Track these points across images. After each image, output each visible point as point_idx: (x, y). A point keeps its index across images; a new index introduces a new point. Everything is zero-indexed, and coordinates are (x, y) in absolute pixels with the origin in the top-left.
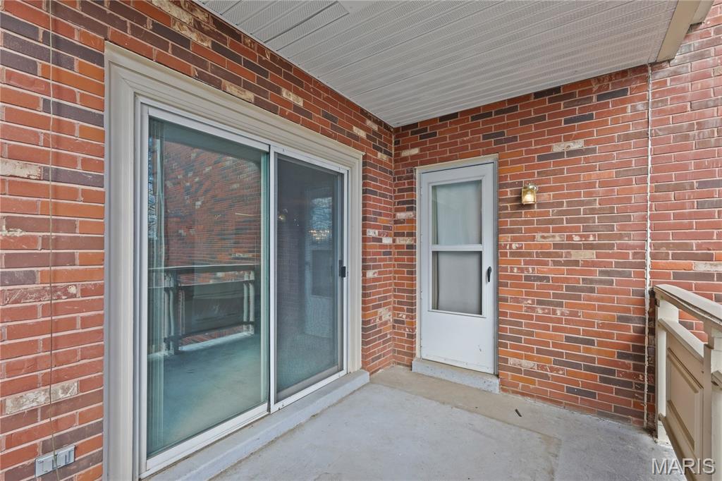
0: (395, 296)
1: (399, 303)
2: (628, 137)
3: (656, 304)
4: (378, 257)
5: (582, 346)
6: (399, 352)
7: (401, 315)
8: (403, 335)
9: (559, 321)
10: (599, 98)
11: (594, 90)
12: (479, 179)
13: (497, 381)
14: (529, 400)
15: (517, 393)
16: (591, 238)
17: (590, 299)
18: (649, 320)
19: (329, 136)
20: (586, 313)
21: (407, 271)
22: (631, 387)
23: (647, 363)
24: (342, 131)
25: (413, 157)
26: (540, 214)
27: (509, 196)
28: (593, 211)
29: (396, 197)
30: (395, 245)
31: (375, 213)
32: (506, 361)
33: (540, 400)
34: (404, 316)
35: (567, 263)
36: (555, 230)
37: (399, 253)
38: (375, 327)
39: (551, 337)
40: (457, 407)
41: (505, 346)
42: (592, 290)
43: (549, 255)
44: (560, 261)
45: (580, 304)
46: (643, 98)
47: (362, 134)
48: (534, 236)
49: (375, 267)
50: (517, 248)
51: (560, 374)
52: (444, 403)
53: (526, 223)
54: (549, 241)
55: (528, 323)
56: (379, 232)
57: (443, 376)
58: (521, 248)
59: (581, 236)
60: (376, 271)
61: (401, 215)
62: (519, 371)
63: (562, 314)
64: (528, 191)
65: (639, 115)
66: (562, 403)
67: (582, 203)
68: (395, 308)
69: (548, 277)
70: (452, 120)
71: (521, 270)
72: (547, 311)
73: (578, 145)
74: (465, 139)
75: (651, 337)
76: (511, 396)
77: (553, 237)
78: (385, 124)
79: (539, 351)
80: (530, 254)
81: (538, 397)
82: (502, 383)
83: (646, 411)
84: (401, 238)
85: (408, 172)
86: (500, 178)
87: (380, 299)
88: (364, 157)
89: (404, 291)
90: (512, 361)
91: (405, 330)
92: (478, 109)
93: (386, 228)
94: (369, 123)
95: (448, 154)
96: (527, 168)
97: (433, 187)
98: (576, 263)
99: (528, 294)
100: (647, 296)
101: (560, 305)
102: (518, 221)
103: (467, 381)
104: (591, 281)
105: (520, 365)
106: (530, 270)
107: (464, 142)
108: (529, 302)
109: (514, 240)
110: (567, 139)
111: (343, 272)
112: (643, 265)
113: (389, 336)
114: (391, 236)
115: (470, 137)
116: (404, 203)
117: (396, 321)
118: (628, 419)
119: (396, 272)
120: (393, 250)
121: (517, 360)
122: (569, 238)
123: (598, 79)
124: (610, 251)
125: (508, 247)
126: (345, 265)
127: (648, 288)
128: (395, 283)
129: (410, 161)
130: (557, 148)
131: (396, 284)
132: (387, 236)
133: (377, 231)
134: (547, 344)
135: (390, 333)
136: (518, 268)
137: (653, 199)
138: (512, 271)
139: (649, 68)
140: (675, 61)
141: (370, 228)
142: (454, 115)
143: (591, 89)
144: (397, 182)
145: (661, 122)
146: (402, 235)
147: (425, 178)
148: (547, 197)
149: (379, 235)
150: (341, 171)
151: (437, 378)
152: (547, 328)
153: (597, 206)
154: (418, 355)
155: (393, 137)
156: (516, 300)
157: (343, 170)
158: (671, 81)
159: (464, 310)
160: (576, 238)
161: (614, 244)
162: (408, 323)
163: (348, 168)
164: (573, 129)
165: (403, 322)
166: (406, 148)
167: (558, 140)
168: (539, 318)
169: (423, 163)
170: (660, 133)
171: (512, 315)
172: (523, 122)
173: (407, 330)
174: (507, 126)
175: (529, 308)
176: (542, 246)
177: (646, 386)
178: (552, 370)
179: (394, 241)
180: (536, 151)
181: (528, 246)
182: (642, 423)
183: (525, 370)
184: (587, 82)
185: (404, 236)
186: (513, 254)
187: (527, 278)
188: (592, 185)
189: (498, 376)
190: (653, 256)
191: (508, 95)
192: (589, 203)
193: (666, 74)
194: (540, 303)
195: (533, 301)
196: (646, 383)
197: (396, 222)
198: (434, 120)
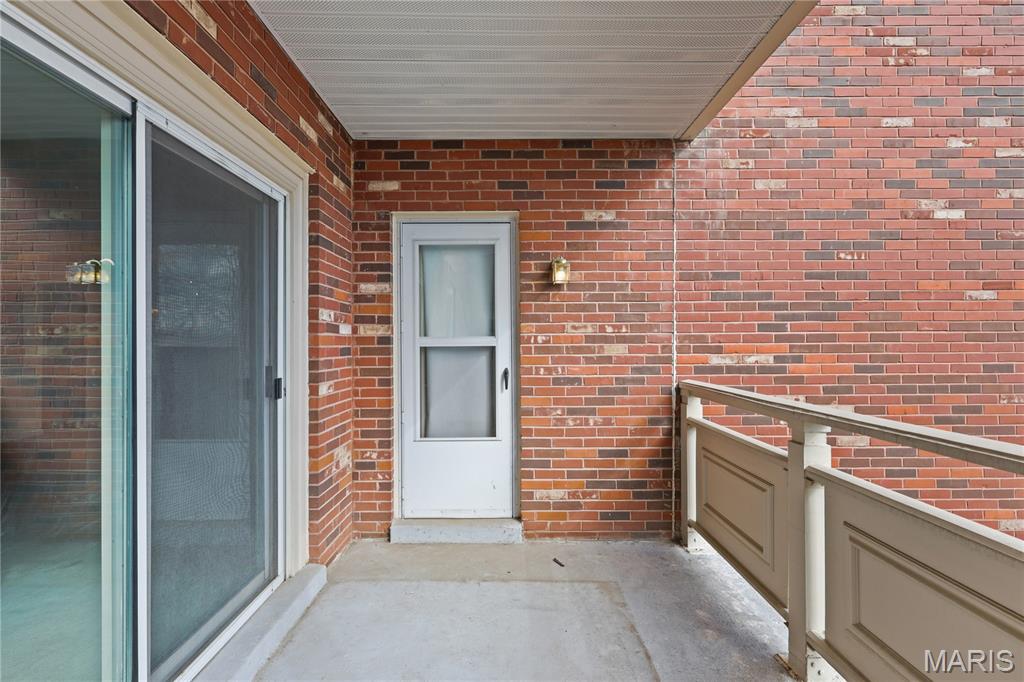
0: (357, 424)
1: (365, 434)
2: (656, 216)
3: (681, 401)
4: (334, 358)
5: (615, 459)
6: (365, 517)
7: (368, 455)
8: (372, 486)
9: (592, 432)
10: (632, 165)
11: (626, 154)
12: (492, 243)
13: (518, 526)
14: (559, 541)
15: (545, 535)
16: (624, 330)
17: (623, 402)
18: (676, 419)
19: (263, 121)
20: (620, 419)
21: (379, 380)
22: (661, 497)
23: (674, 467)
24: (282, 118)
25: (389, 194)
26: (571, 298)
27: (533, 271)
28: (625, 297)
29: (358, 257)
30: (357, 338)
31: (330, 281)
32: (530, 495)
33: (572, 538)
34: (374, 456)
35: (601, 360)
36: (588, 319)
37: (364, 351)
38: (330, 481)
39: (583, 454)
40: (484, 581)
41: (529, 475)
42: (624, 391)
43: (579, 350)
44: (592, 358)
45: (613, 409)
46: (668, 176)
47: (312, 134)
48: (564, 326)
49: (331, 376)
50: (544, 342)
51: (594, 499)
52: (464, 581)
53: (555, 308)
54: (580, 333)
55: (558, 440)
56: (335, 314)
57: (443, 539)
58: (548, 342)
59: (614, 327)
60: (332, 382)
61: (368, 288)
62: (546, 505)
63: (595, 424)
64: (560, 267)
65: (665, 194)
66: (595, 534)
67: (614, 287)
68: (356, 444)
69: (580, 379)
70: (454, 150)
71: (549, 371)
72: (578, 422)
73: (609, 216)
74: (473, 182)
75: (677, 438)
76: (538, 541)
77: (585, 327)
78: (343, 129)
79: (571, 475)
80: (558, 350)
81: (570, 534)
82: (526, 528)
83: (673, 520)
84: (368, 326)
85: (379, 218)
86: (522, 246)
87: (337, 431)
88: (313, 178)
89: (373, 413)
90: (539, 495)
91: (375, 477)
92: (490, 143)
93: (344, 308)
94: (321, 118)
95: (448, 200)
96: (555, 236)
97: (420, 247)
98: (609, 359)
99: (557, 402)
100: (674, 393)
101: (593, 412)
102: (544, 305)
103: (482, 536)
104: (624, 381)
105: (548, 497)
106: (560, 370)
107: (470, 186)
108: (559, 412)
109: (540, 330)
110: (600, 206)
111: (276, 389)
112: (669, 360)
113: (348, 493)
114: (349, 323)
115: (480, 180)
116: (373, 268)
117: (358, 466)
118: (659, 534)
119: (358, 383)
120: (353, 346)
121: (544, 492)
122: (602, 329)
123: (630, 142)
124: (642, 345)
125: (532, 341)
126: (280, 375)
127: (675, 385)
128: (356, 401)
129: (383, 200)
130: (590, 216)
131: (358, 403)
132: (345, 322)
133: (332, 313)
134: (578, 464)
135: (350, 487)
136: (546, 369)
137: (679, 287)
138: (537, 373)
139: (674, 144)
140: (694, 144)
141: (324, 307)
142: (457, 144)
143: (622, 152)
144: (359, 231)
145: (684, 205)
146: (371, 320)
147: (408, 230)
148: (579, 276)
149: (336, 320)
150: (275, 196)
151: (434, 544)
152: (578, 443)
153: (630, 292)
154: (397, 514)
155: (352, 155)
156: (543, 412)
157: (277, 195)
158: (692, 162)
159: (468, 433)
160: (609, 330)
161: (644, 336)
162: (382, 465)
163: (286, 193)
164: (604, 195)
165: (372, 465)
166: (377, 177)
167: (589, 206)
168: (570, 432)
169: (406, 208)
170: (684, 217)
171: (539, 432)
172: (550, 175)
173: (380, 477)
174: (531, 175)
175: (557, 420)
176: (572, 339)
177: (674, 493)
178: (585, 494)
179: (355, 330)
180: (564, 216)
181: (557, 340)
182: (669, 535)
183: (554, 503)
184: (617, 142)
185: (373, 322)
186: (539, 350)
187: (556, 381)
188: (623, 266)
189: (519, 518)
190: (680, 350)
191: (535, 134)
192: (622, 287)
193: (687, 154)
194: (571, 412)
195: (563, 410)
196: (674, 489)
197: (359, 299)
198: (424, 143)
